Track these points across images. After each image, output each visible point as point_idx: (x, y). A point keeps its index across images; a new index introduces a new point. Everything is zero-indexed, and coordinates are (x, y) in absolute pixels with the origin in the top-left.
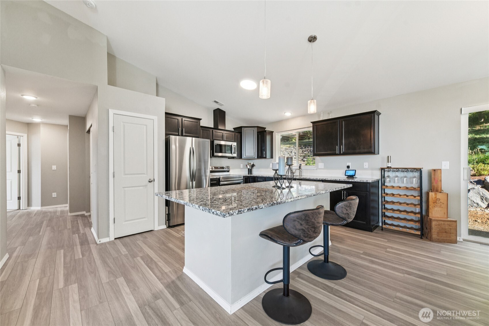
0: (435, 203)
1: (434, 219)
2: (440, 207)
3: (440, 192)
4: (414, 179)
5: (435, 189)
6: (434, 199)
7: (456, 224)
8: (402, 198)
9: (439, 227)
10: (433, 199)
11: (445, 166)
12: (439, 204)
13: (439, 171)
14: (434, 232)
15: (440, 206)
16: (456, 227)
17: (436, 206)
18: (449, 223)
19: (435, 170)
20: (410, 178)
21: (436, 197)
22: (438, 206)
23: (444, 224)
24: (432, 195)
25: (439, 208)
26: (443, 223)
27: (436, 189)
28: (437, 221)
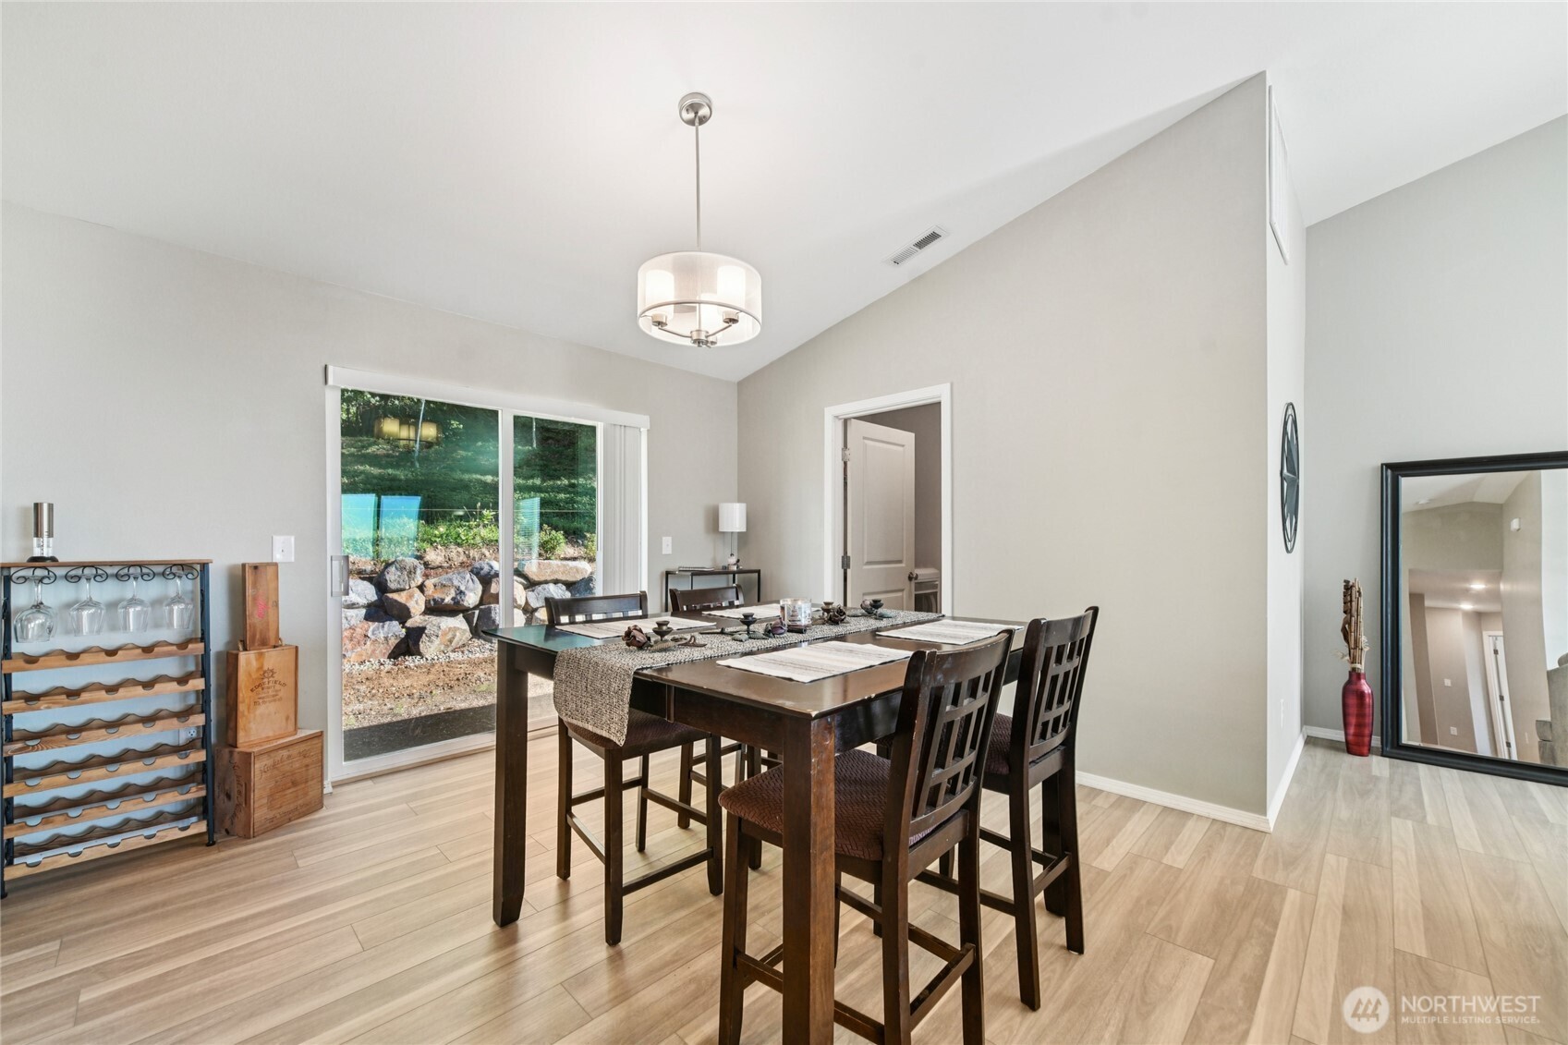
0: (260, 689)
1: (259, 751)
2: (275, 701)
3: (275, 647)
4: (176, 608)
5: (258, 636)
6: (254, 676)
7: (322, 742)
8: (125, 698)
9: (276, 772)
10: (250, 675)
11: (282, 551)
12: (270, 690)
13: (270, 570)
14: (260, 799)
15: (275, 698)
16: (322, 753)
17: (261, 701)
18: (302, 747)
19: (256, 567)
20: (157, 603)
21: (261, 668)
22: (268, 697)
23: (289, 757)
24: (248, 663)
25: (273, 703)
26: (285, 753)
27: (261, 633)
28: (269, 752)
